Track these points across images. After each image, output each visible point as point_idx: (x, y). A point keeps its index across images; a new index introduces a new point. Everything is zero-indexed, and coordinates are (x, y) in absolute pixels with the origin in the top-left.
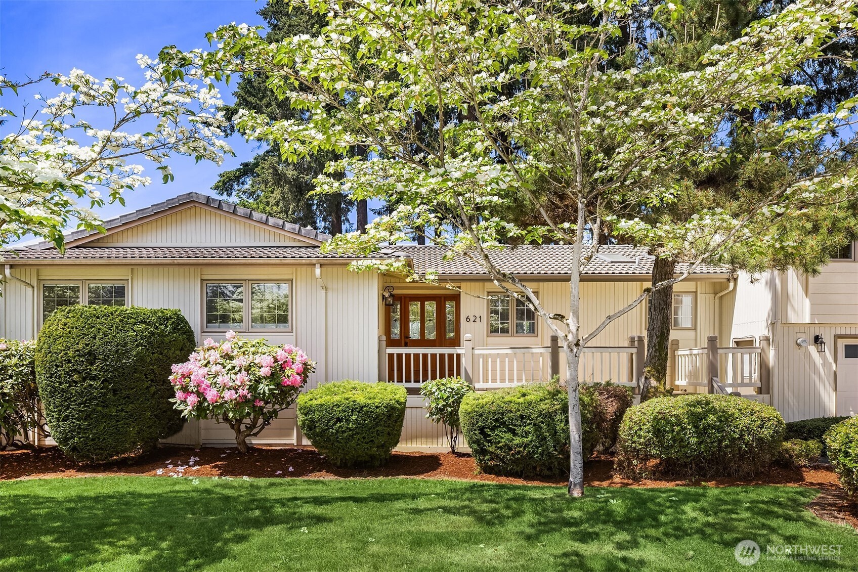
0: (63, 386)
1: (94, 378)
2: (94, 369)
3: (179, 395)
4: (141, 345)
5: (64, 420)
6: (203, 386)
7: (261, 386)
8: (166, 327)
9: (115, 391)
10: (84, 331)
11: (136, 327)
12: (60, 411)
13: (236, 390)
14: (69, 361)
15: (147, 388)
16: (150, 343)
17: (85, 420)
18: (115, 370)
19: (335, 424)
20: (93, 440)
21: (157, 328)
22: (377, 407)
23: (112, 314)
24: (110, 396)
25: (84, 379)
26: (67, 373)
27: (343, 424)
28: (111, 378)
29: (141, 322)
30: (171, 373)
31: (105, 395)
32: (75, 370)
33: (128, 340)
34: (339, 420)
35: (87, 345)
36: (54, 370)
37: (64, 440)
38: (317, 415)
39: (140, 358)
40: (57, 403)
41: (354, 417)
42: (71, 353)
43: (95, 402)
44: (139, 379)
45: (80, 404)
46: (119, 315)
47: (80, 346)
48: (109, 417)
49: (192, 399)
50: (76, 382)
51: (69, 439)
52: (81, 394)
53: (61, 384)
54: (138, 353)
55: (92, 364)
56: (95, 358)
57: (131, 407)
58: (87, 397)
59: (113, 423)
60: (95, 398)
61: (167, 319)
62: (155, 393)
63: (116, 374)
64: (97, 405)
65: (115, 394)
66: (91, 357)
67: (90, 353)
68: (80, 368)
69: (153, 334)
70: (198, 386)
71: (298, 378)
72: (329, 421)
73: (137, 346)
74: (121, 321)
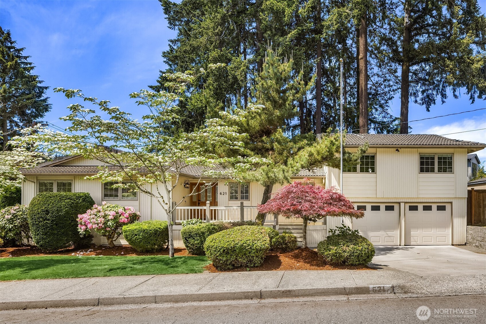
0: (37, 223)
1: (48, 220)
2: (48, 217)
3: (79, 226)
4: (68, 207)
5: (37, 235)
6: (87, 223)
7: (109, 223)
8: (80, 200)
9: (56, 224)
10: (45, 203)
11: (66, 201)
12: (36, 232)
13: (98, 224)
14: (39, 214)
15: (70, 223)
16: (71, 207)
17: (45, 235)
18: (57, 217)
19: (134, 236)
20: (48, 242)
21: (75, 201)
22: (150, 230)
23: (57, 196)
24: (54, 226)
25: (44, 220)
26: (38, 218)
27: (137, 236)
28: (55, 220)
29: (68, 199)
30: (78, 218)
31: (52, 226)
32: (41, 217)
33: (62, 206)
34: (136, 235)
35: (46, 208)
36: (33, 217)
37: (38, 243)
38: (128, 233)
39: (67, 213)
40: (35, 229)
41: (141, 234)
42: (39, 211)
43: (48, 229)
44: (66, 220)
45: (42, 229)
46: (60, 196)
47: (43, 208)
48: (54, 234)
49: (83, 227)
50: (41, 221)
51: (39, 242)
52: (43, 226)
53: (36, 222)
54: (66, 210)
55: (47, 215)
56: (49, 213)
57: (63, 231)
58: (45, 227)
59: (56, 236)
60: (49, 227)
61: (81, 197)
62: (73, 225)
63: (57, 218)
64: (49, 230)
65: (56, 226)
66: (47, 212)
67: (47, 211)
68: (43, 216)
69: (73, 203)
70: (85, 223)
71: (126, 219)
72: (132, 235)
73: (66, 208)
74: (60, 198)
